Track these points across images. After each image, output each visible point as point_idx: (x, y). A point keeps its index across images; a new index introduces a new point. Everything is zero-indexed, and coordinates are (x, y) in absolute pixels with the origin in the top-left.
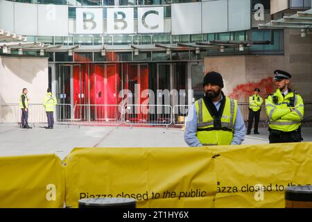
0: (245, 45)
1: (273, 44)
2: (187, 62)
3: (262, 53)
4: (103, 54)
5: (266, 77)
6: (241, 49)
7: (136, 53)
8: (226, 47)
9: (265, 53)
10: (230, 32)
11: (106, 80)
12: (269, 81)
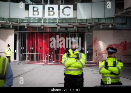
0: (112, 25)
1: (126, 24)
2: (84, 33)
3: (122, 29)
4: (42, 28)
5: (123, 41)
6: (110, 27)
7: (59, 28)
8: (103, 26)
9: (123, 29)
10: (106, 18)
11: (44, 41)
12: (125, 43)
